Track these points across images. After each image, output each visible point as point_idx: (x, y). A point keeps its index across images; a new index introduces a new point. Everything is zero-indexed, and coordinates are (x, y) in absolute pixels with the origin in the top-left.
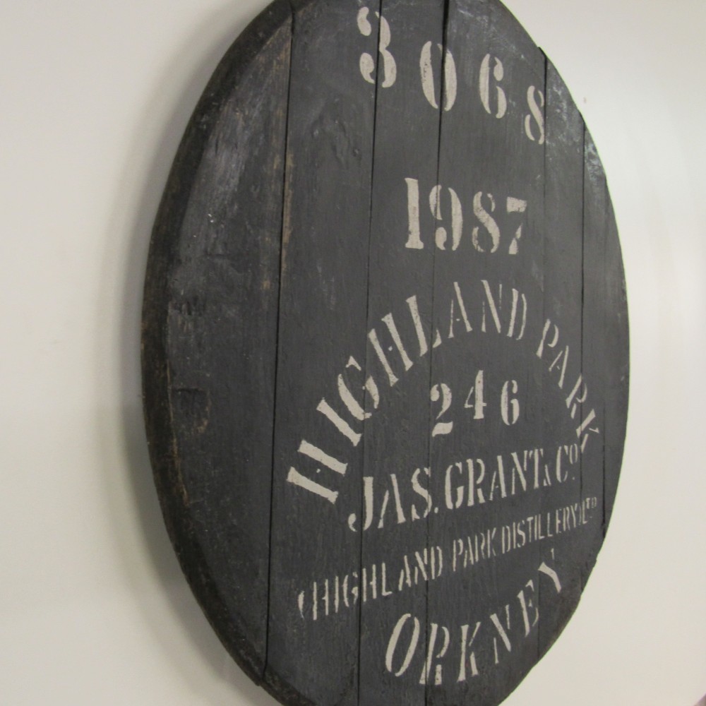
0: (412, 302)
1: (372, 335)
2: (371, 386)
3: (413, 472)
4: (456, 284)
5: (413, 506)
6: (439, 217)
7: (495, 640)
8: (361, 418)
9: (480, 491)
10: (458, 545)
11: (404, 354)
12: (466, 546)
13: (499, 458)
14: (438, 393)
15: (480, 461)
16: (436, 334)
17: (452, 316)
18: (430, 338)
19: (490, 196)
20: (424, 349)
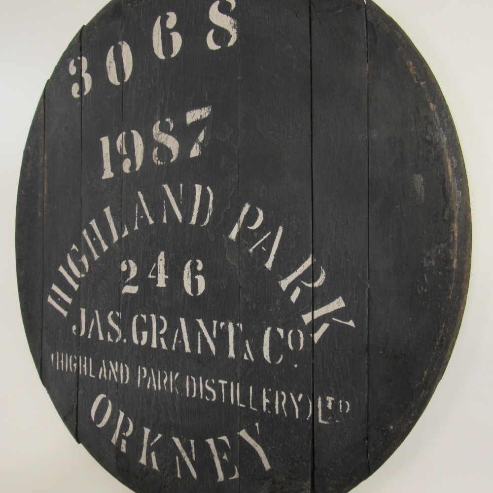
0: (107, 210)
1: (85, 232)
2: (84, 260)
3: (109, 312)
4: (139, 193)
5: (109, 333)
6: (125, 152)
7: (177, 458)
8: (79, 276)
9: (162, 340)
10: (142, 371)
11: (103, 242)
12: (149, 373)
13: (182, 320)
14: (126, 266)
15: (162, 318)
16: (124, 228)
17: (137, 215)
18: (120, 231)
19: (168, 120)
20: (116, 238)
